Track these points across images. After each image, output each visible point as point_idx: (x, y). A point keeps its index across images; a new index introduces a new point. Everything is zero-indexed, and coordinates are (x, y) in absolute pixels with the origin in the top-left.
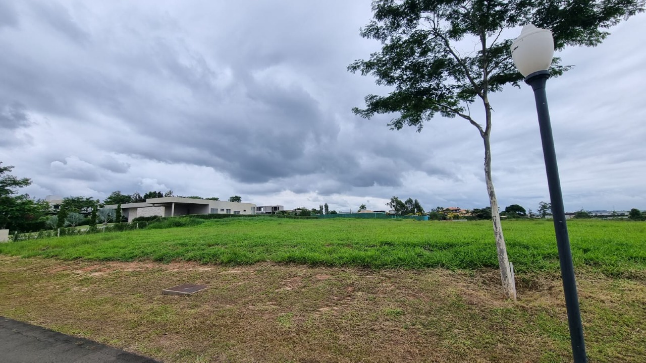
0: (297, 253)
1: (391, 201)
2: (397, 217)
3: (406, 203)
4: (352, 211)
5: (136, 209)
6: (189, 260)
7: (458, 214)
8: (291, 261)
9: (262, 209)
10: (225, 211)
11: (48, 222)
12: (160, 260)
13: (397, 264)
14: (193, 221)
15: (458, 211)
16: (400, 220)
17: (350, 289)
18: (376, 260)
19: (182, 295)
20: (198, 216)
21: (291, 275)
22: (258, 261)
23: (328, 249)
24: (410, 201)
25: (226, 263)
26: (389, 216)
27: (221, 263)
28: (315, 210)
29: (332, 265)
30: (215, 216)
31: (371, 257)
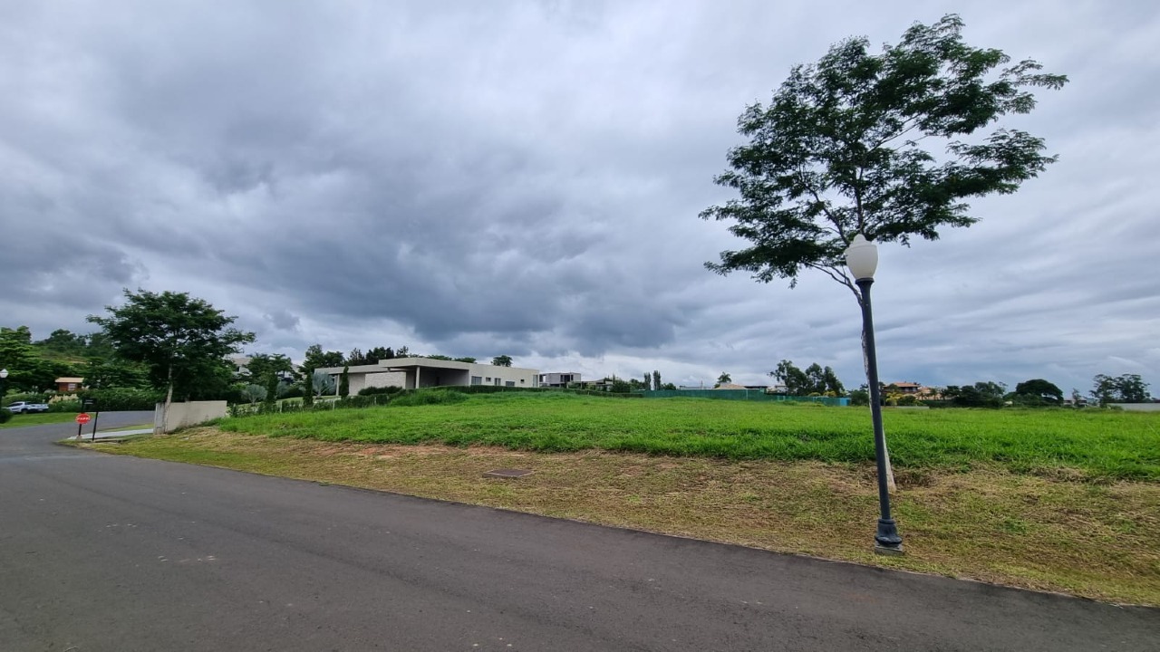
0: (631, 439)
1: (777, 368)
2: (787, 398)
3: (808, 372)
4: (704, 385)
5: (362, 374)
6: (493, 444)
7: (914, 395)
8: (626, 448)
9: (544, 377)
10: (493, 380)
11: (245, 392)
12: (454, 443)
13: (760, 454)
14: (452, 395)
15: (914, 390)
16: (793, 404)
17: (702, 478)
18: (735, 449)
19: (506, 478)
20: (457, 389)
21: (628, 463)
22: (583, 448)
23: (672, 436)
24: (815, 369)
25: (541, 449)
26: (773, 395)
27: (535, 449)
28: (636, 381)
29: (678, 454)
30: (478, 389)
31: (727, 445)
